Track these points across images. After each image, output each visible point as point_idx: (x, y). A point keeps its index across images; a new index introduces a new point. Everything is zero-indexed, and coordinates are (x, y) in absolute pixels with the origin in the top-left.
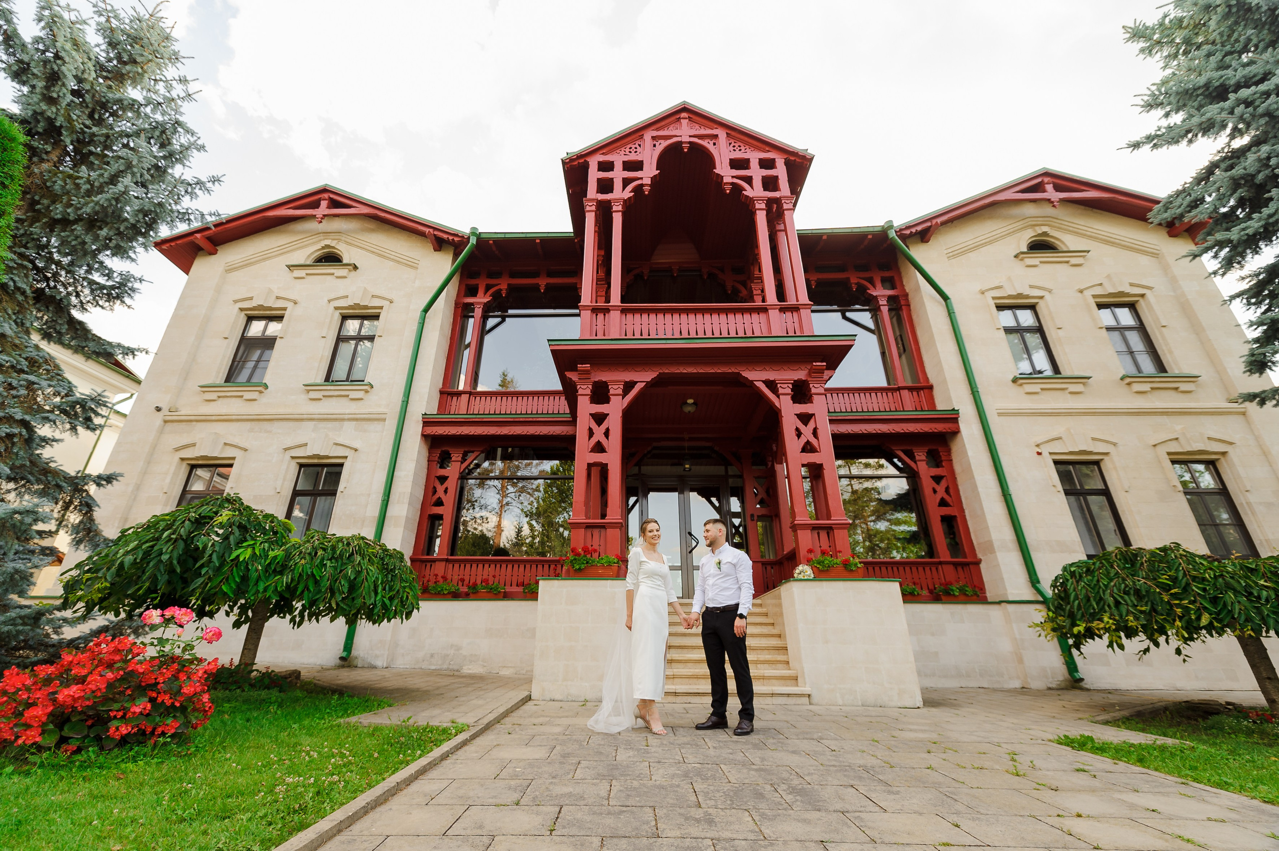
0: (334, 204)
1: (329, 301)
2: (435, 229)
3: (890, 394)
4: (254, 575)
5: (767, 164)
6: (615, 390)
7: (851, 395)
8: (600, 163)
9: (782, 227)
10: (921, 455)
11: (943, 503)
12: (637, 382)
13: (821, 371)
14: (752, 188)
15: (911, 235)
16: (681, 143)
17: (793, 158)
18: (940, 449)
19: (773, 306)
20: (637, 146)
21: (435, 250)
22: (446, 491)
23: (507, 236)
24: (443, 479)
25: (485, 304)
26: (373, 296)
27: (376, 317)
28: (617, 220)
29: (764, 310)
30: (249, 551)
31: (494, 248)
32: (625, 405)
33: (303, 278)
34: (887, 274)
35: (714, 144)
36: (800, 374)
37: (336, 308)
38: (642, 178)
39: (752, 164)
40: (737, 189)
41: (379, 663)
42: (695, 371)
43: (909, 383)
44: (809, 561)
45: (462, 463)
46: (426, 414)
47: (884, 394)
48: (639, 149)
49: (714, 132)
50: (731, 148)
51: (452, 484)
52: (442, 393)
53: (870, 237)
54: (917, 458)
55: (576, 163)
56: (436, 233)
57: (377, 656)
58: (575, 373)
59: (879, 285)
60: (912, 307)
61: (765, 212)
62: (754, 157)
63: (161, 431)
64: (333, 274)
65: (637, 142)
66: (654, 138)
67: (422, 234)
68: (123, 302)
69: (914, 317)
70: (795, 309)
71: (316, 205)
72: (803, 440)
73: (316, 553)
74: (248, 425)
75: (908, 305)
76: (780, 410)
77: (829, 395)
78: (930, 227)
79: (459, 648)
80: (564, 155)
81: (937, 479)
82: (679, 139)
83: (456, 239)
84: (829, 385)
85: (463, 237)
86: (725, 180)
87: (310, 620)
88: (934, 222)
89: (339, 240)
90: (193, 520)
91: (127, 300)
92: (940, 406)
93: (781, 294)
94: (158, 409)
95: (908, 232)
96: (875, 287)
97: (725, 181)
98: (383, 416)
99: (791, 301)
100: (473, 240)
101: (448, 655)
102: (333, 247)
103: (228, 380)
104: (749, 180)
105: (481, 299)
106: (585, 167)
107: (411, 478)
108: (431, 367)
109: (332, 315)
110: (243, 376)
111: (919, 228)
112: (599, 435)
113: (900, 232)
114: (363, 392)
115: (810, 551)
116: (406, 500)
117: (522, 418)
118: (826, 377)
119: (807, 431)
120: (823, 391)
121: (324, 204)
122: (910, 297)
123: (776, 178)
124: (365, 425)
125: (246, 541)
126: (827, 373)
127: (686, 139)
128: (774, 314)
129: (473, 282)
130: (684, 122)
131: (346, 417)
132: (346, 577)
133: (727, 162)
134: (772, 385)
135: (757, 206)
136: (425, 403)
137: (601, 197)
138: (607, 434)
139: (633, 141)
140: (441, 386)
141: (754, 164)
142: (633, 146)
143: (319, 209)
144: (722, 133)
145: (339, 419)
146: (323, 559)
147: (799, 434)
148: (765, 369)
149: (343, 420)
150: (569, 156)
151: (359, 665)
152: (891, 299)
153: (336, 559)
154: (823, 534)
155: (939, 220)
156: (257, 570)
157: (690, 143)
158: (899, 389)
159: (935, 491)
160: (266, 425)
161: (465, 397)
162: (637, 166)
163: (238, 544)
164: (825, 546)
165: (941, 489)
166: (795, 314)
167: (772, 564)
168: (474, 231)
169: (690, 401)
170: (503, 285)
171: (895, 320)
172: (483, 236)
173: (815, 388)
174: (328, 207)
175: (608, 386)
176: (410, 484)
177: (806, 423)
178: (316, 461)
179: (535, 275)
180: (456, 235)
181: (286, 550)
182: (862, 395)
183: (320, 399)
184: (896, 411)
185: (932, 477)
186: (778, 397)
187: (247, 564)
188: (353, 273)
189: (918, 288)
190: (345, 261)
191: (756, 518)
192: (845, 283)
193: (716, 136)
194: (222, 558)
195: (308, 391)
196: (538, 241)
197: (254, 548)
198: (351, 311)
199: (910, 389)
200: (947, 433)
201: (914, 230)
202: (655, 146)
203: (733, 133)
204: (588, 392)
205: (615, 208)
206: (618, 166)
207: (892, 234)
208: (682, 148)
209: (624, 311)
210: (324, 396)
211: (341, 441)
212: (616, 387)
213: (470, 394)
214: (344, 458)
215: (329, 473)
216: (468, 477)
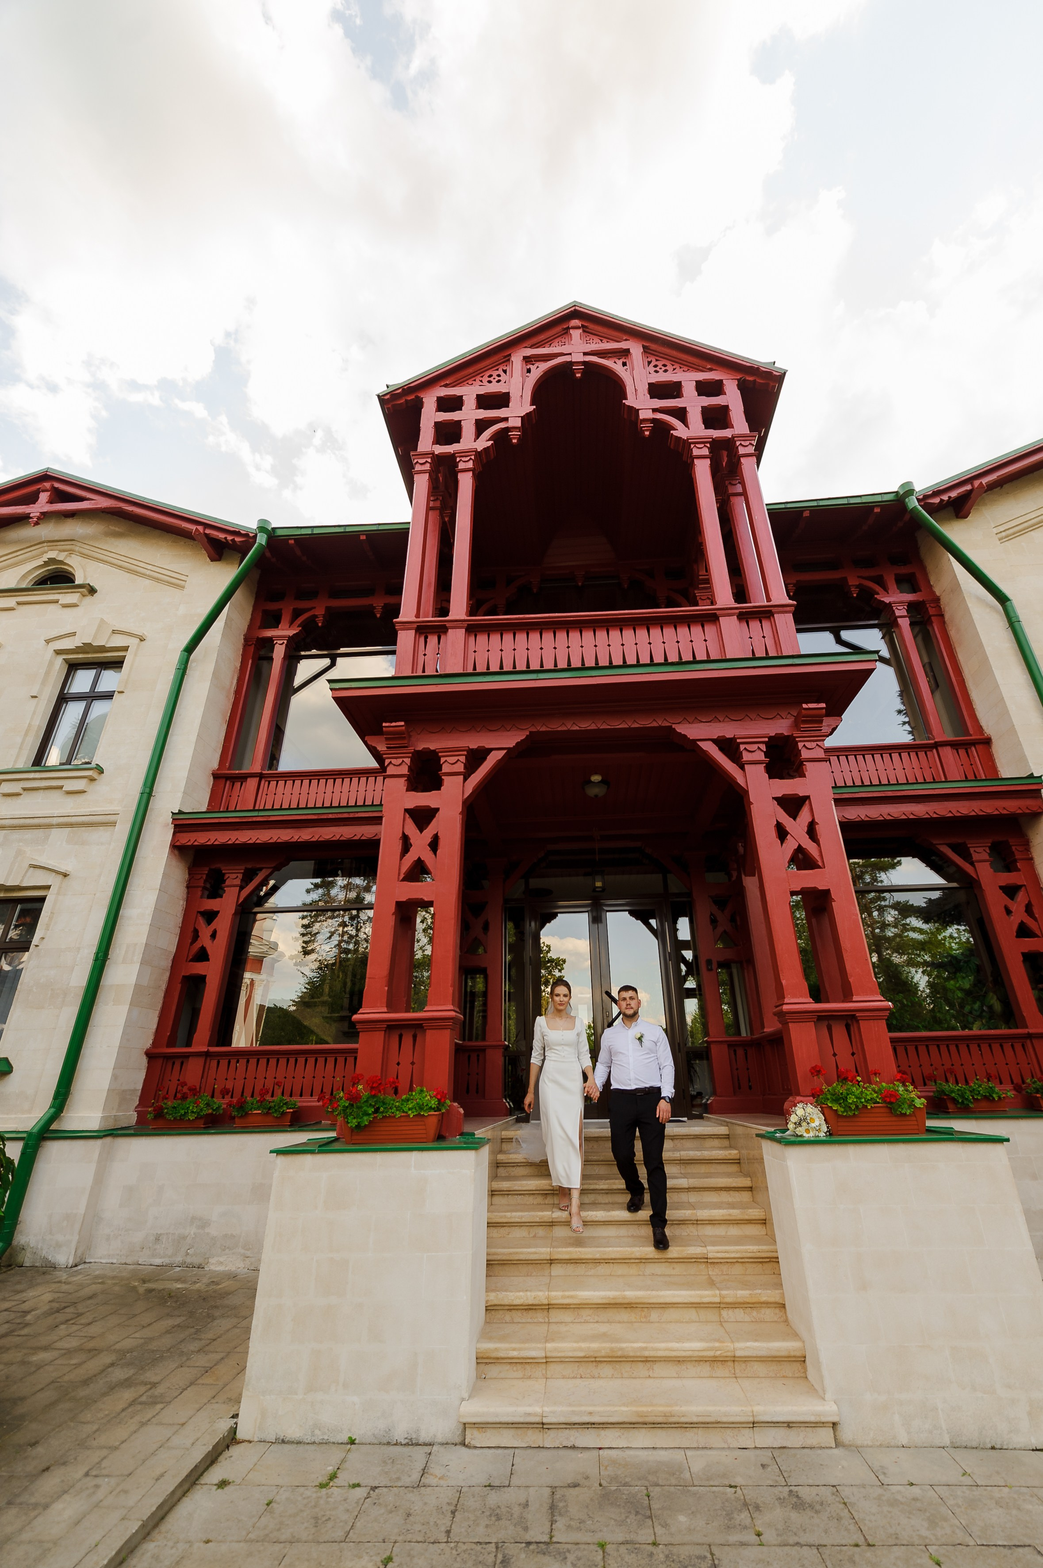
0: (60, 496)
1: (48, 641)
2: (206, 526)
3: (922, 754)
5: (706, 389)
6: (452, 764)
7: (860, 758)
8: (439, 400)
9: (739, 488)
10: (980, 852)
11: (1023, 931)
12: (491, 750)
13: (816, 719)
14: (687, 426)
15: (942, 506)
16: (571, 363)
17: (751, 379)
18: (1012, 841)
19: (727, 611)
20: (501, 372)
21: (212, 560)
22: (214, 935)
23: (316, 531)
24: (210, 916)
25: (290, 639)
26: (114, 632)
27: (117, 664)
28: (466, 484)
29: (712, 618)
31: (298, 552)
32: (469, 791)
33: (12, 609)
34: (903, 570)
35: (624, 364)
36: (780, 726)
37: (58, 652)
38: (506, 419)
39: (685, 391)
40: (661, 429)
41: (63, 1258)
42: (593, 727)
43: (949, 736)
44: (816, 1096)
45: (242, 888)
46: (180, 812)
47: (913, 755)
48: (503, 377)
49: (623, 345)
50: (651, 369)
51: (224, 924)
52: (216, 776)
53: (877, 510)
54: (975, 857)
55: (402, 401)
56: (208, 531)
57: (58, 1245)
58: (383, 738)
59: (892, 585)
60: (947, 618)
61: (708, 461)
62: (689, 379)
64: (57, 602)
65: (501, 368)
66: (527, 360)
67: (186, 535)
69: (952, 633)
70: (765, 614)
71: (32, 499)
72: (791, 845)
75: (941, 616)
76: (746, 792)
77: (834, 759)
78: (971, 491)
79: (204, 1223)
80: (383, 389)
81: (1011, 891)
82: (567, 359)
83: (238, 539)
84: (829, 742)
85: (247, 535)
86: (643, 415)
88: (977, 483)
89: (71, 552)
92: (1006, 772)
93: (740, 593)
95: (936, 500)
96: (886, 589)
97: (641, 417)
98: (112, 818)
99: (759, 600)
100: (262, 539)
101: (184, 1238)
102: (61, 562)
104: (681, 414)
105: (284, 632)
106: (417, 407)
107: (148, 920)
108: (193, 738)
109: (51, 664)
111: (954, 494)
112: (420, 848)
113: (924, 500)
114: (85, 781)
115: (816, 1071)
116: (138, 957)
117: (331, 814)
118: (825, 729)
119: (797, 828)
120: (821, 754)
121: (44, 497)
122: (943, 602)
123: (725, 409)
124: (84, 833)
126: (827, 722)
127: (578, 358)
128: (729, 624)
129: (273, 606)
130: (576, 334)
131: (55, 821)
133: (643, 389)
134: (729, 747)
135: (696, 452)
136: (180, 795)
137: (439, 449)
138: (434, 845)
139: (495, 366)
140: (215, 765)
141: (689, 389)
142: (495, 373)
143: (36, 505)
144: (636, 349)
145: (42, 825)
147: (782, 833)
148: (716, 720)
149: (49, 826)
150: (390, 389)
151: (27, 1263)
152: (913, 608)
154: (839, 1031)
155: (985, 481)
157: (584, 363)
158: (937, 745)
159: (1008, 912)
161: (252, 783)
162: (501, 400)
164: (846, 1063)
165: (1018, 906)
166: (766, 624)
167: (746, 1045)
168: (263, 528)
169: (596, 778)
170: (319, 610)
171: (919, 638)
172: (279, 533)
173: (807, 751)
174: (51, 502)
175: (439, 758)
176: (145, 930)
177: (793, 814)
179: (369, 592)
180: (237, 533)
182: (877, 757)
183: (18, 795)
184: (934, 782)
185: (1001, 887)
186: (742, 767)
188: (89, 599)
189: (956, 587)
190: (78, 582)
191: (714, 965)
192: (841, 587)
193: (626, 353)
196: (363, 537)
198: (81, 656)
199: (954, 745)
200: (1024, 815)
201: (945, 498)
202: (529, 371)
203: (653, 346)
204: (404, 770)
205: (461, 466)
206: (470, 402)
207: (913, 503)
208: (573, 372)
209: (472, 630)
210: (25, 789)
211: (42, 861)
212: (452, 760)
213: (261, 776)
214: (48, 887)
215: (23, 913)
216: (256, 910)
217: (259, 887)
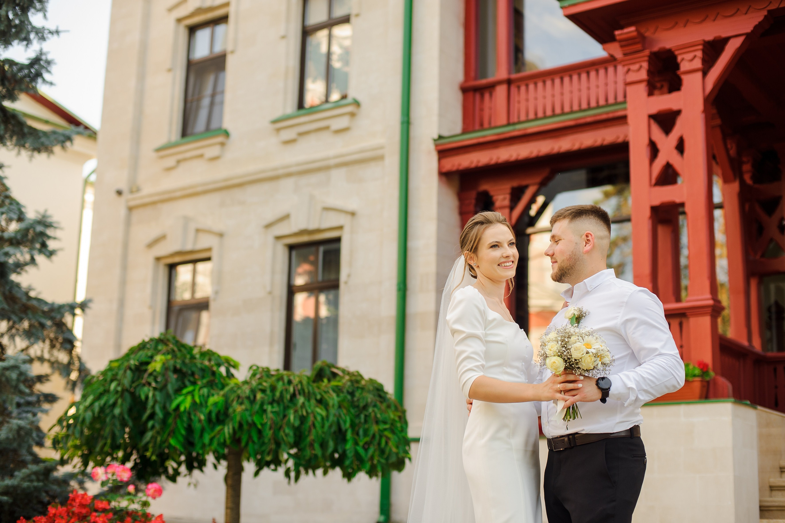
4: (197, 426)
6: (689, 61)
12: (728, 38)
30: (189, 399)
32: (709, 87)
46: (440, 137)
52: (465, 90)
58: (618, 44)
63: (128, 223)
68: (44, 80)
73: (255, 397)
74: (216, 198)
87: (307, 473)
90: (133, 367)
91: (46, 76)
94: (119, 193)
98: (379, 152)
103: (184, 133)
107: (433, 250)
108: (436, 53)
110: (200, 124)
112: (667, 152)
114: (348, 118)
116: (432, 286)
124: (358, 170)
125: (185, 386)
131: (332, 162)
132: (289, 424)
136: (436, 118)
138: (680, 147)
140: (461, 78)
146: (262, 404)
149: (327, 168)
153: (278, 403)
156: (200, 421)
160: (238, 194)
161: (501, 91)
163: (178, 391)
175: (675, 57)
176: (433, 260)
178: (305, 239)
181: (224, 396)
183: (295, 141)
187: (189, 414)
194: (164, 408)
195: (278, 130)
197: (193, 396)
204: (643, 75)
210: (299, 134)
211: (332, 202)
212: (689, 56)
213: (509, 82)
214: (341, 228)
215: (326, 253)
216: (530, 230)
217: (528, 207)
